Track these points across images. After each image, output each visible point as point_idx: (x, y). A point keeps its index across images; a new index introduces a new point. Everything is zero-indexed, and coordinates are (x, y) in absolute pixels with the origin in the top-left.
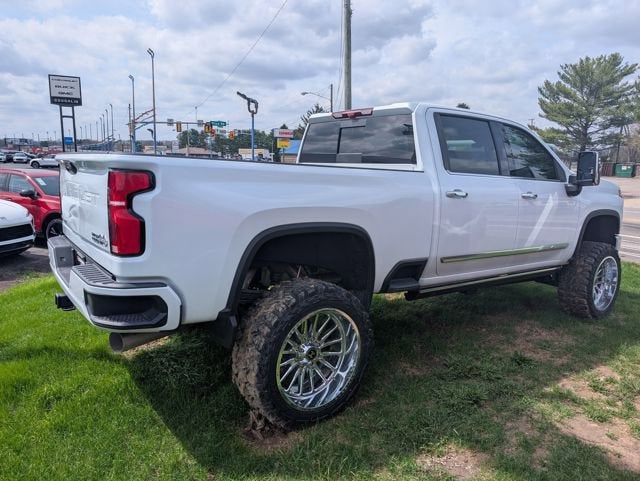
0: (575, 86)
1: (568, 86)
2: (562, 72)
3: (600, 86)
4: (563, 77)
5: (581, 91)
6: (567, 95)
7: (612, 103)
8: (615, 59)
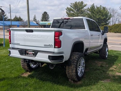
0: (74, 8)
1: (72, 9)
2: (71, 5)
3: (80, 9)
4: (71, 6)
5: (75, 10)
6: (72, 11)
7: (82, 13)
8: (82, 3)
